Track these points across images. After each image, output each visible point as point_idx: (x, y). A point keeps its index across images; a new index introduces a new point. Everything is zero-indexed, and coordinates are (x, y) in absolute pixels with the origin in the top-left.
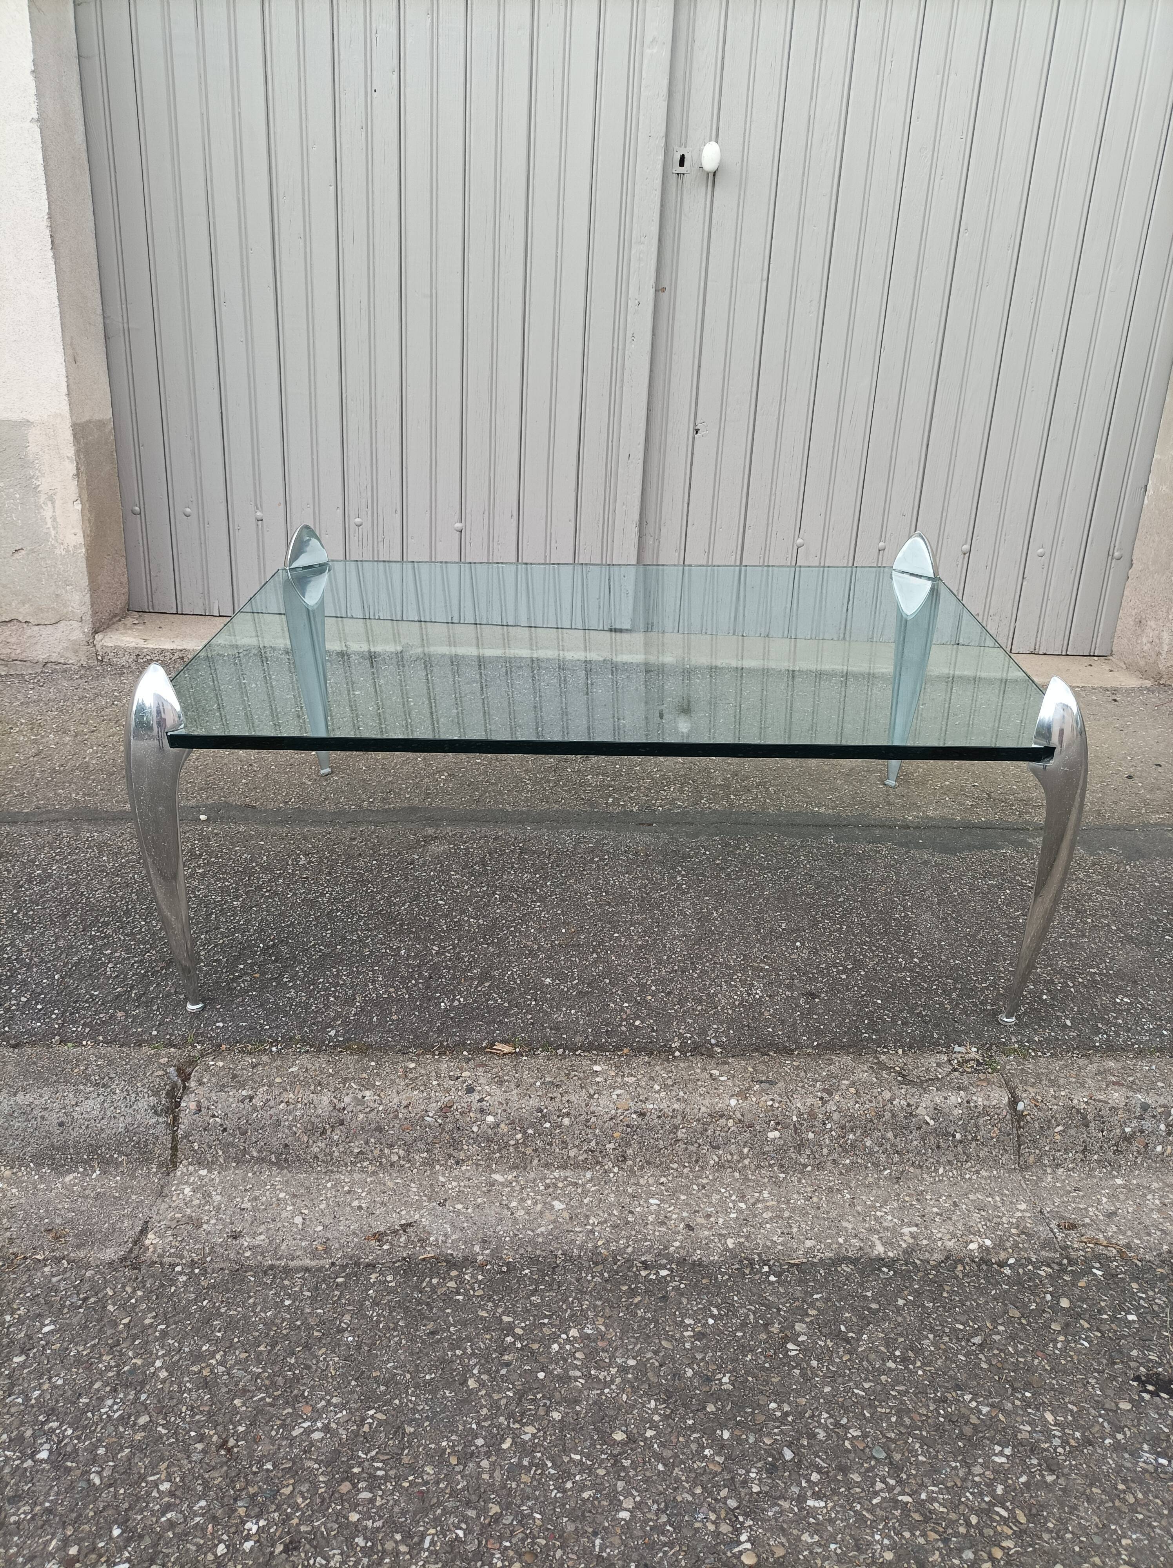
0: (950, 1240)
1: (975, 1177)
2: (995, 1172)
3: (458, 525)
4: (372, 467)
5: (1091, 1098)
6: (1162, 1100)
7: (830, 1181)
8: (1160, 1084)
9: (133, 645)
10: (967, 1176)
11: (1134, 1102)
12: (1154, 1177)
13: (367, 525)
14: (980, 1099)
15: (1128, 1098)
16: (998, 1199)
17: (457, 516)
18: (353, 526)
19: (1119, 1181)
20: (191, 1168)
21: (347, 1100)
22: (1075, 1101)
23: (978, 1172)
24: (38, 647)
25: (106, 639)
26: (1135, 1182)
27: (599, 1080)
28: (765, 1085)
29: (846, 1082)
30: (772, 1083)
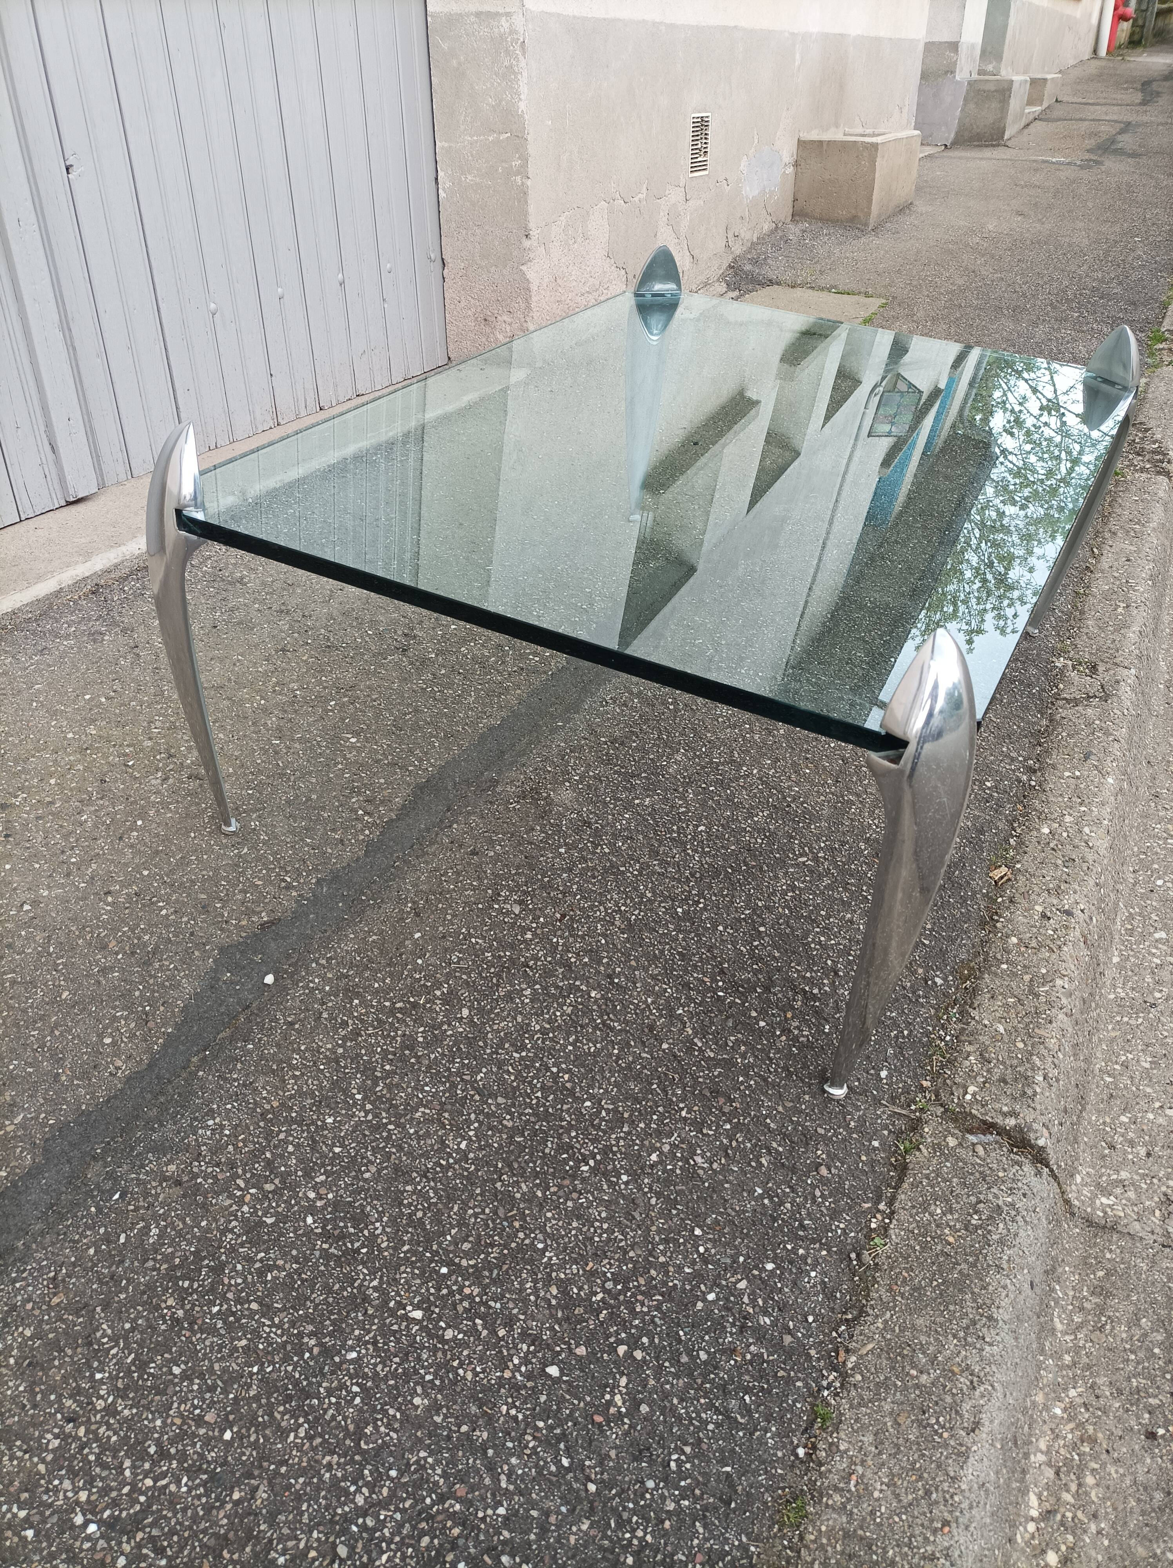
20: (1074, 1187)
21: (1064, 1001)
27: (1065, 834)
28: (1092, 757)
29: (1097, 722)
30: (1090, 753)
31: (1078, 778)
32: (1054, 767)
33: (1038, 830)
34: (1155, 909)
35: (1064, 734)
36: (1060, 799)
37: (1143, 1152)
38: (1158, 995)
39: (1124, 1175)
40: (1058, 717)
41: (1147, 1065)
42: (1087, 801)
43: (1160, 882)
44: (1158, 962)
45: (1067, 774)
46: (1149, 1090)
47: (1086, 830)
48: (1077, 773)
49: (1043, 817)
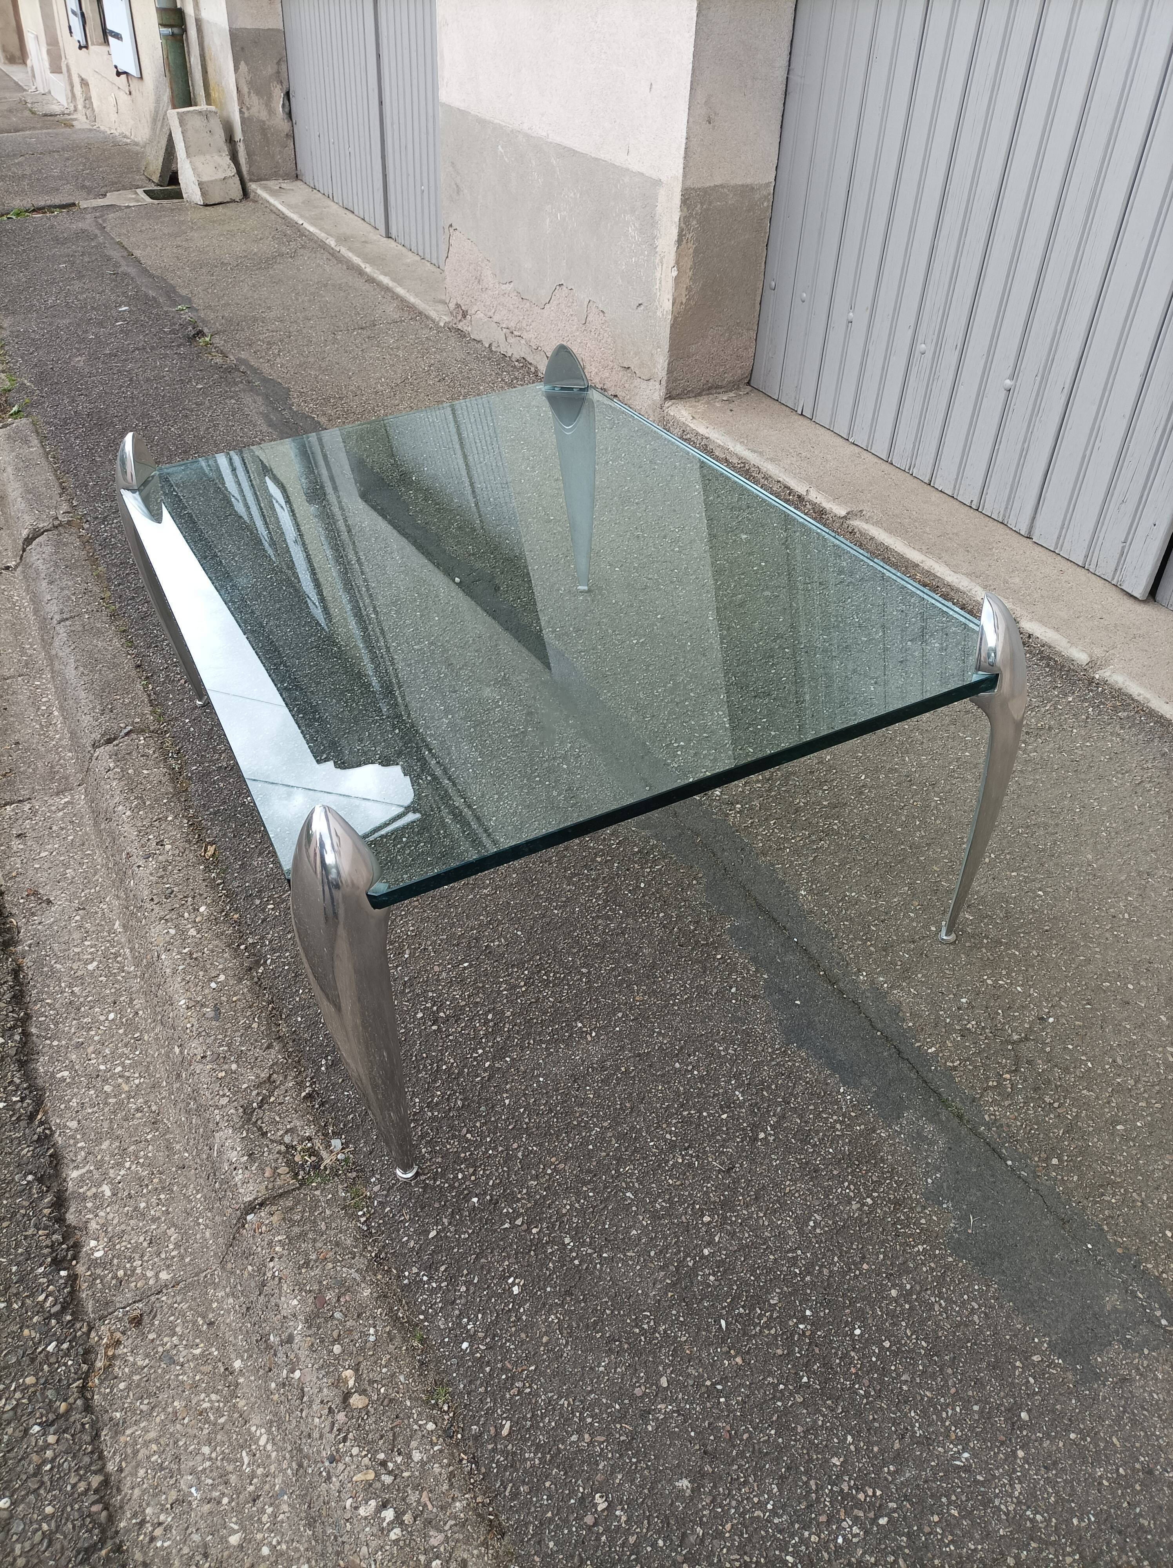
0: (98, 1224)
1: (202, 1227)
2: (211, 1242)
3: (1008, 382)
4: (950, 286)
5: (280, 1279)
6: (303, 1354)
7: (168, 1119)
8: (337, 1349)
9: (683, 419)
10: (201, 1220)
11: (291, 1323)
12: (253, 1399)
13: (929, 355)
14: (240, 1177)
15: (294, 1315)
16: (174, 1253)
17: (1010, 371)
18: (917, 354)
19: (237, 1364)
22: (271, 1264)
23: (207, 1226)
24: (638, 397)
25: (673, 408)
26: (241, 1380)
27: (186, 915)
28: (212, 1014)
29: (234, 1067)
30: (216, 1018)
31: (210, 980)
32: (240, 980)
33: (208, 905)
34: (105, 987)
35: (255, 1025)
36: (210, 946)
37: (54, 828)
38: (77, 918)
39: (61, 813)
40: (277, 1046)
41: (68, 871)
42: (188, 961)
43: (112, 1016)
44: (87, 943)
45: (222, 978)
46: (62, 858)
47: (172, 932)
48: (213, 985)
49: (213, 920)
